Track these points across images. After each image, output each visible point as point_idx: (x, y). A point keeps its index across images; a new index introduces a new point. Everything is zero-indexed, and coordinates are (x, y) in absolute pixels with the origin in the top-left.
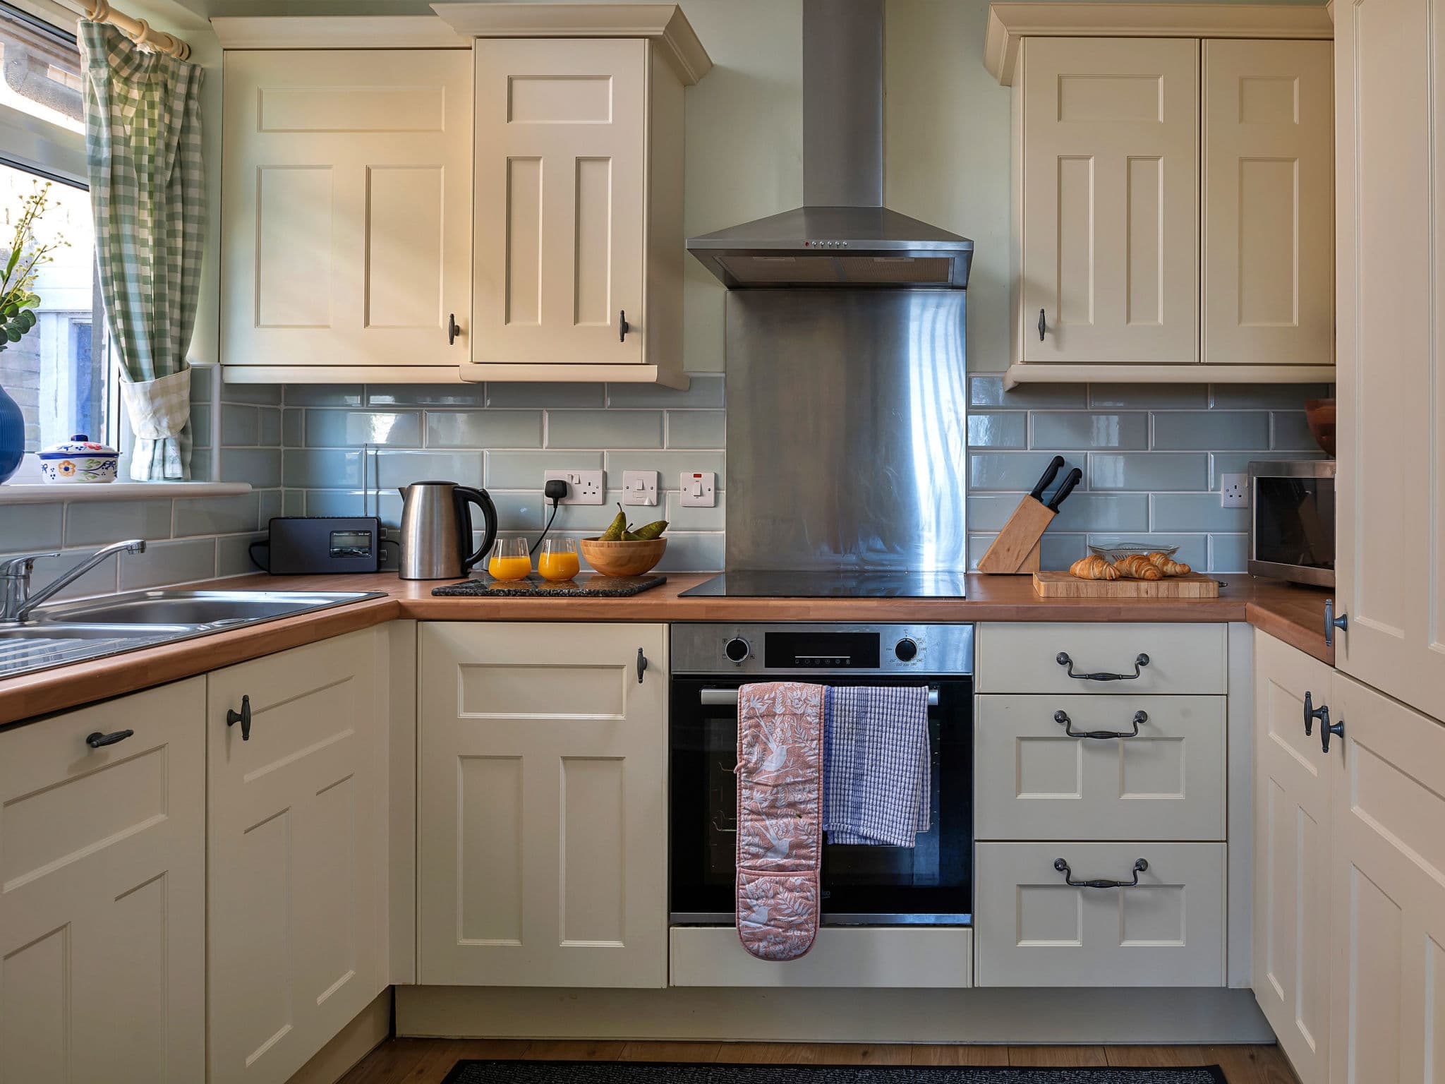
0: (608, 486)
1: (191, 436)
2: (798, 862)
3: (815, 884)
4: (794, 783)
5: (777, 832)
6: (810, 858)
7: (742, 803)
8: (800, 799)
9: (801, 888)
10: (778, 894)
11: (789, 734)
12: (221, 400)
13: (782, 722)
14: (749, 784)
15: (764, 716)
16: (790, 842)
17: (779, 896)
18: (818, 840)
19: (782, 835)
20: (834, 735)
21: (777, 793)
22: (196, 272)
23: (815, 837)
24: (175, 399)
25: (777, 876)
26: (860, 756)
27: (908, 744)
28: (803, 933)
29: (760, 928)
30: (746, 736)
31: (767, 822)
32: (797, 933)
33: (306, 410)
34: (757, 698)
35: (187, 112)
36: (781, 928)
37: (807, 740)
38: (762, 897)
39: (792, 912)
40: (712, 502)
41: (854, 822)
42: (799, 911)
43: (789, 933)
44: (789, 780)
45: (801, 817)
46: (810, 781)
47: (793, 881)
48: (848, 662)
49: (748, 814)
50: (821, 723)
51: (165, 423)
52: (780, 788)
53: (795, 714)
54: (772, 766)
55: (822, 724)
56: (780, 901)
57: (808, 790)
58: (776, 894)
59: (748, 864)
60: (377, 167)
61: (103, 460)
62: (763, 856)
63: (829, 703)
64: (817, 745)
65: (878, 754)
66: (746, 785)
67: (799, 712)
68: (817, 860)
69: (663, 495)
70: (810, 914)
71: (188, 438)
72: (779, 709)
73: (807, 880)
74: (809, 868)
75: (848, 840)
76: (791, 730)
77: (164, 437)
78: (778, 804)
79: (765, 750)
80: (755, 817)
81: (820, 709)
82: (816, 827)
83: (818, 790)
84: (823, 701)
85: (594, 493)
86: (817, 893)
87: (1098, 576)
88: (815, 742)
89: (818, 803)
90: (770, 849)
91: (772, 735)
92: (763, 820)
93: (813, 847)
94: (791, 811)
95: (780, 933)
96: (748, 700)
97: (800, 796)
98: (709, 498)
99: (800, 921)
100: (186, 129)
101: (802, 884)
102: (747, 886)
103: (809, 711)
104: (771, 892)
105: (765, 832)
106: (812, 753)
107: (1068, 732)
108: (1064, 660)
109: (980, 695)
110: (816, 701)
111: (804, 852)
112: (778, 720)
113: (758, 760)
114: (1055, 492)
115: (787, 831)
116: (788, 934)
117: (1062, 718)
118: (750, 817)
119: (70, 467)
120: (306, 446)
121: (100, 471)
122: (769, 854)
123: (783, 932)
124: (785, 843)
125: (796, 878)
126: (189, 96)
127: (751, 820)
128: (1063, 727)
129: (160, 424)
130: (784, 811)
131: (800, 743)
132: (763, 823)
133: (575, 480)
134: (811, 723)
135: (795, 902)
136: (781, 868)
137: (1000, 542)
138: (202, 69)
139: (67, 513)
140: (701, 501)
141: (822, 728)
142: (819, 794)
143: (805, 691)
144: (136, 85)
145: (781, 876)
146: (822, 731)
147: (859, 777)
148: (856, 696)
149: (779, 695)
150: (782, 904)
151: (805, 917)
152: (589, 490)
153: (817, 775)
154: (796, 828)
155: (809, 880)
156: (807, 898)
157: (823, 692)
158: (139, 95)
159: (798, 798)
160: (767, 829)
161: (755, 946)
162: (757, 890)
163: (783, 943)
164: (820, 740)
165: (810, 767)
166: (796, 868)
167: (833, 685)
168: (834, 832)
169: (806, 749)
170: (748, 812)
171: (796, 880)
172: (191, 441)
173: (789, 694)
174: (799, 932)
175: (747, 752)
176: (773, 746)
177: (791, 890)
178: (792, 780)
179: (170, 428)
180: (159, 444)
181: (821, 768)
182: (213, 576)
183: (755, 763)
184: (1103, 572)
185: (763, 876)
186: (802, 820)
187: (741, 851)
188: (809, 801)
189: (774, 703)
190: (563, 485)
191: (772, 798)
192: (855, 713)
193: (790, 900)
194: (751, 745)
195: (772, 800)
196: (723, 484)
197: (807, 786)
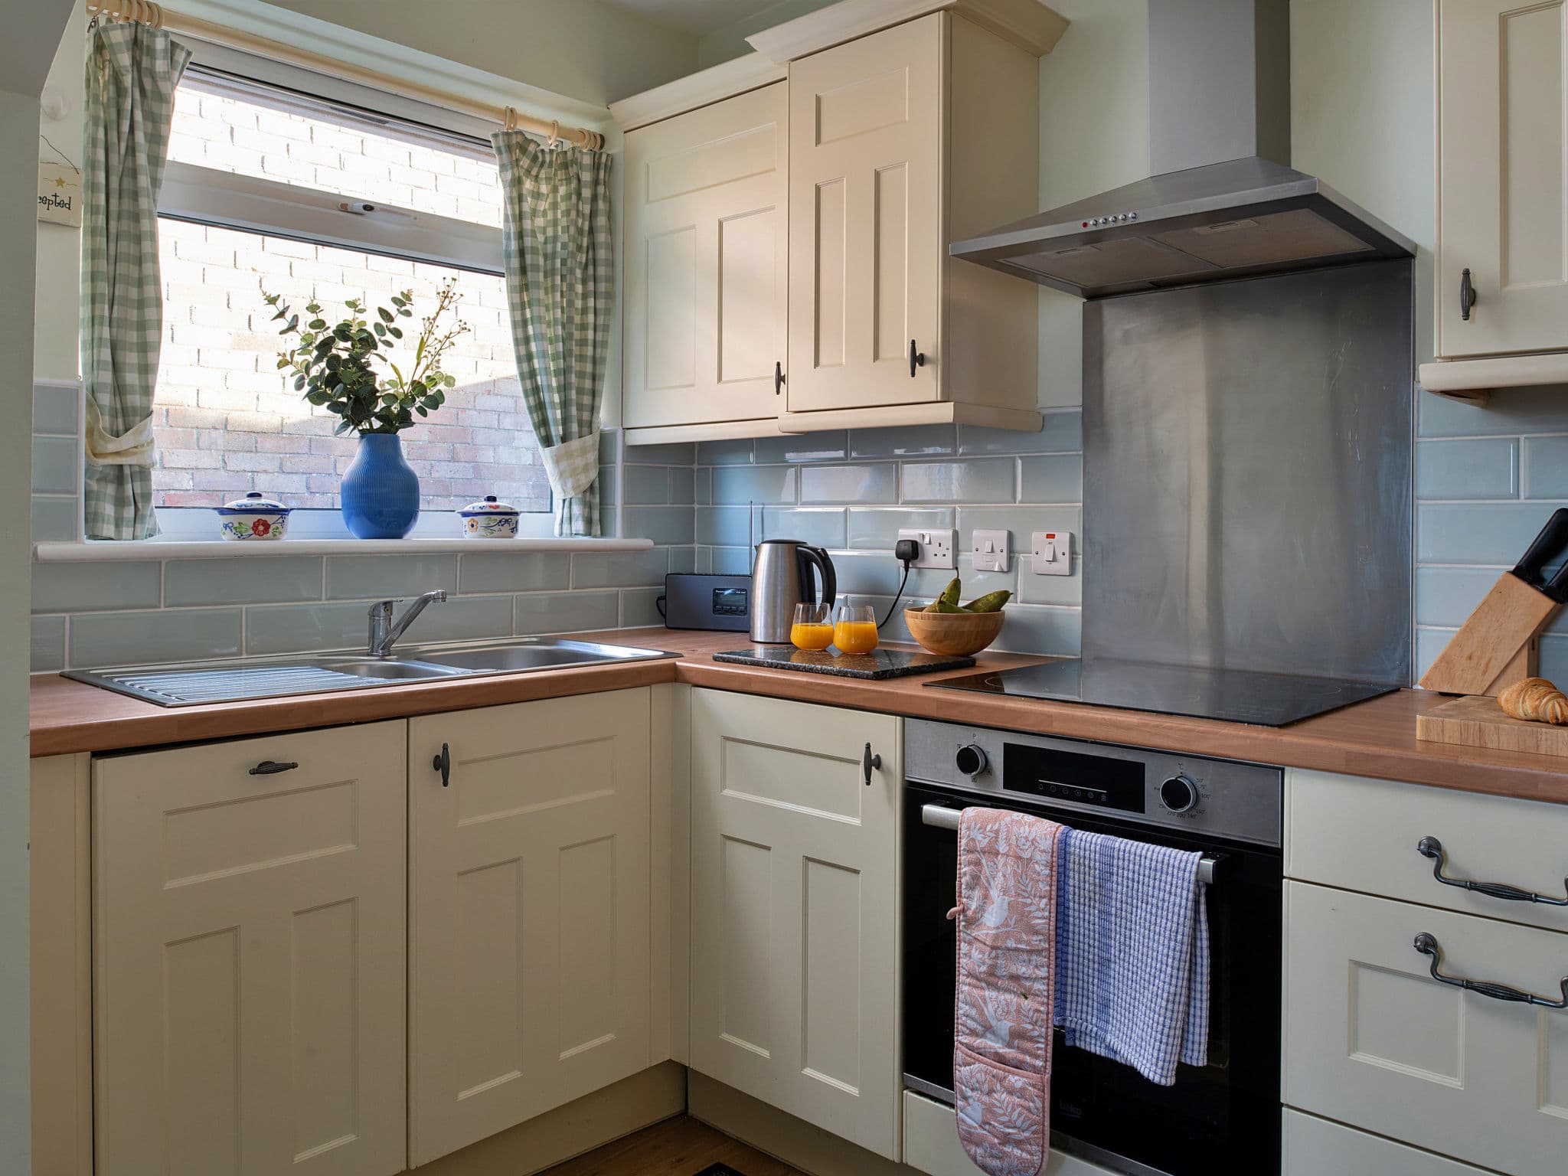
0: (960, 548)
1: (598, 496)
2: (1021, 1056)
3: (1041, 1094)
4: (1017, 950)
5: (996, 1009)
6: (1037, 1057)
7: (961, 960)
8: (1024, 973)
9: (1021, 1093)
10: (994, 1091)
11: (1011, 883)
12: (624, 461)
13: (1005, 865)
14: (968, 937)
15: (985, 852)
16: (1010, 1027)
17: (995, 1095)
18: (1047, 1033)
19: (1001, 1015)
20: (1071, 897)
21: (997, 957)
22: (604, 344)
23: (1043, 1030)
24: (579, 462)
25: (995, 1067)
26: (1105, 933)
27: (1165, 932)
28: (1024, 1155)
29: (975, 1128)
30: (965, 874)
31: (987, 993)
32: (1017, 1152)
33: (713, 468)
34: (978, 827)
35: (594, 198)
36: (997, 1138)
37: (1035, 896)
38: (977, 1090)
39: (1009, 1121)
40: (1066, 570)
41: (1101, 1024)
42: (1019, 1123)
43: (1008, 1149)
44: (1011, 944)
45: (1026, 998)
46: (1039, 952)
47: (1013, 1080)
48: (1104, 798)
49: (966, 975)
50: (1052, 876)
51: (570, 484)
52: (1000, 952)
53: (1020, 858)
54: (992, 919)
55: (1054, 878)
56: (996, 1102)
57: (1034, 963)
58: (990, 1092)
59: (965, 1041)
60: (728, 219)
61: (499, 518)
62: (982, 1036)
63: (1063, 850)
64: (1046, 905)
65: (1128, 936)
66: (965, 938)
67: (1026, 855)
68: (1046, 1061)
69: (1015, 560)
70: (1033, 1133)
71: (594, 497)
72: (1002, 848)
73: (1030, 1085)
74: (1035, 1069)
75: (1093, 1046)
76: (1014, 877)
77: (570, 497)
78: (999, 973)
79: (986, 897)
80: (974, 981)
81: (1052, 856)
82: (1045, 1017)
83: (1048, 967)
84: (1055, 846)
85: (944, 555)
86: (1043, 1107)
87: (1533, 715)
88: (1045, 901)
89: (1048, 985)
90: (988, 1029)
91: (994, 878)
92: (982, 988)
93: (1039, 1042)
94: (1012, 985)
95: (995, 1144)
96: (968, 828)
97: (1024, 969)
98: (1063, 564)
99: (1017, 1137)
100: (593, 214)
101: (1023, 1089)
102: (963, 1068)
103: (1038, 856)
104: (986, 1088)
105: (982, 1005)
106: (1040, 914)
107: (1434, 970)
108: (1432, 849)
109: (1291, 881)
110: (1046, 844)
111: (1028, 1045)
112: (1001, 860)
113: (977, 908)
114: (1560, 568)
115: (1008, 1012)
116: (1006, 1149)
117: (1428, 945)
118: (968, 980)
119: (475, 524)
120: (713, 504)
121: (496, 528)
122: (989, 1035)
123: (1000, 1144)
124: (1005, 1026)
125: (1017, 1078)
126: (596, 182)
127: (969, 984)
128: (1427, 961)
129: (566, 486)
130: (1006, 983)
131: (1025, 897)
132: (982, 993)
133: (927, 540)
134: (1039, 874)
135: (1013, 1110)
136: (1001, 1059)
137: (1457, 644)
138: (608, 155)
139: (461, 563)
140: (1055, 567)
141: (1054, 883)
142: (1049, 972)
143: (1034, 829)
144: (544, 182)
145: (1000, 1069)
146: (1054, 888)
147: (1105, 963)
148: (1098, 847)
149: (1003, 829)
150: (997, 1107)
151: (1026, 1134)
152: (940, 551)
153: (1047, 946)
154: (1018, 1011)
155: (1034, 1086)
156: (1029, 1110)
157: (1057, 835)
158: (547, 189)
159: (1022, 971)
160: (985, 1003)
161: (973, 1149)
162: (971, 1078)
163: (1000, 1158)
164: (1050, 899)
165: (1037, 933)
166: (1019, 1066)
167: (1076, 826)
168: (1074, 1031)
169: (1033, 908)
170: (966, 973)
171: (1016, 1080)
172: (597, 500)
173: (1015, 829)
174: (1020, 1152)
175: (967, 896)
176: (994, 893)
177: (1011, 1092)
178: (1014, 945)
179: (574, 488)
180: (567, 503)
181: (1053, 937)
182: (617, 626)
183: (974, 912)
184: (1541, 710)
185: (980, 1062)
186: (1027, 1001)
187: (960, 1021)
188: (1036, 979)
189: (997, 838)
190: (915, 545)
191: (990, 962)
192: (1097, 872)
193: (1007, 1106)
194: (970, 887)
195: (990, 965)
196: (1079, 548)
197: (1034, 957)
